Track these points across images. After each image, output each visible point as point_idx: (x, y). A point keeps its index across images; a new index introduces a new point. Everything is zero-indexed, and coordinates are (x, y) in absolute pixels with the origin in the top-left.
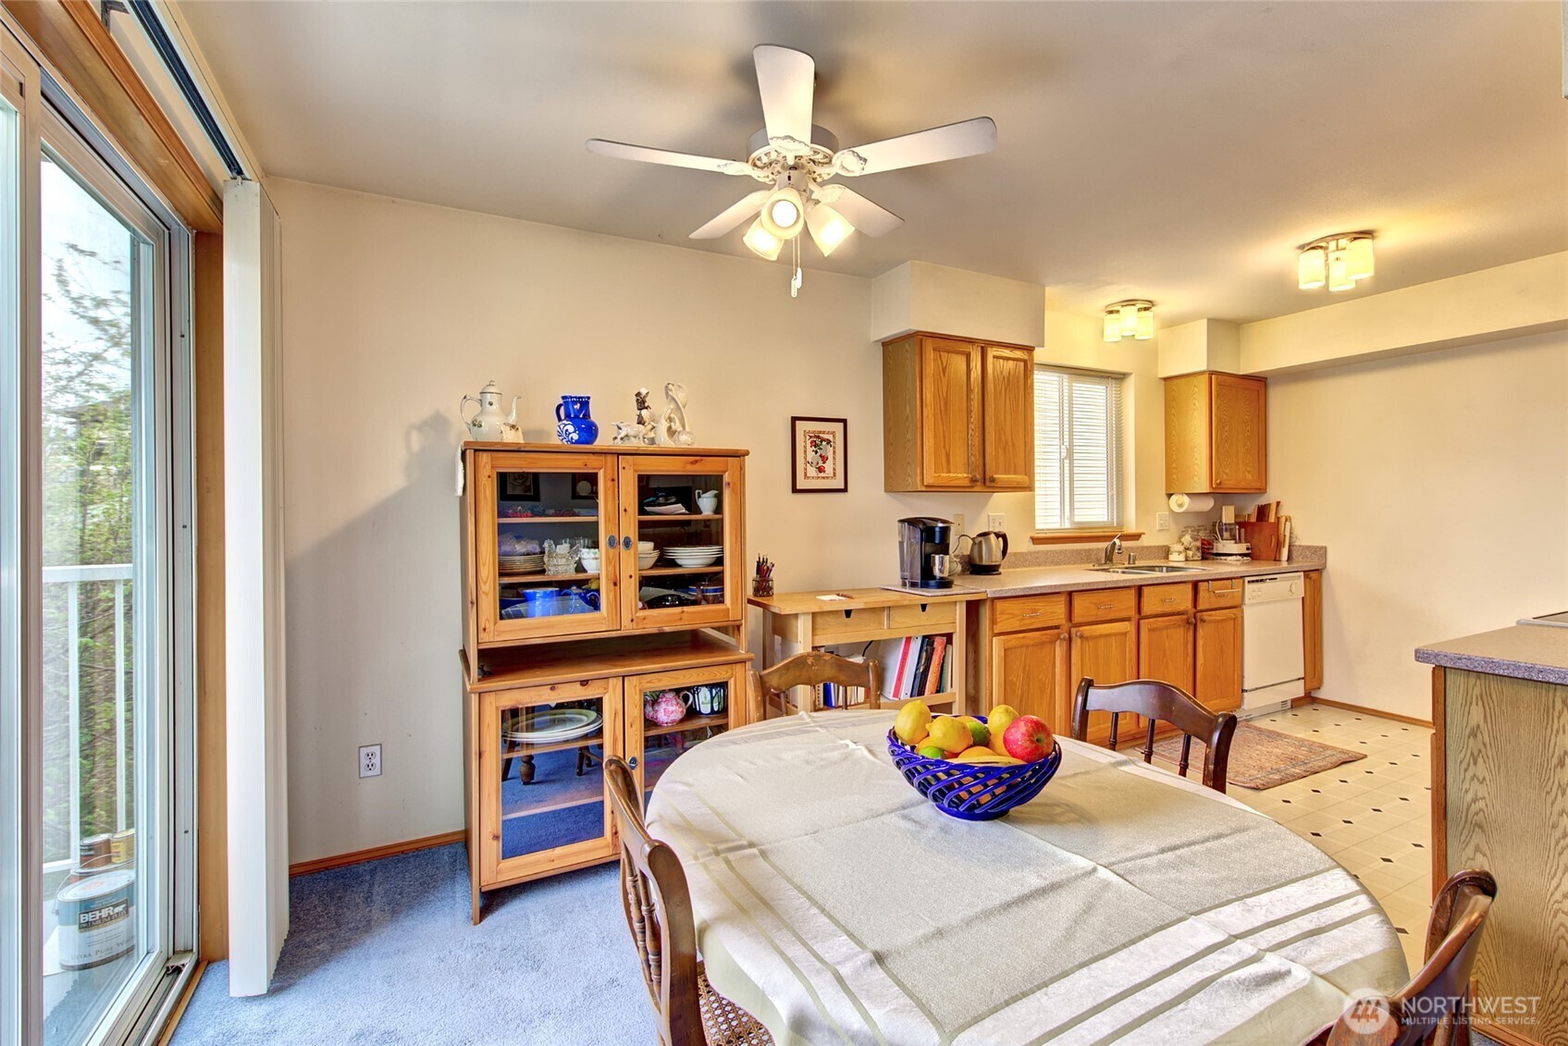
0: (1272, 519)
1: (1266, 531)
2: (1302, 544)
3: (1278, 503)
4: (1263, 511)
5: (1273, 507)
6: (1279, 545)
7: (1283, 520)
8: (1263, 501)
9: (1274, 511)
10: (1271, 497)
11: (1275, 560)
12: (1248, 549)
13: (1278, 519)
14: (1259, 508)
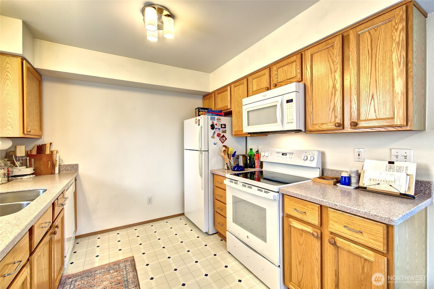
0: (48, 152)
1: (45, 159)
2: (65, 164)
3: (51, 144)
4: (41, 149)
5: (48, 146)
6: (53, 166)
7: (55, 152)
8: (40, 143)
9: (49, 148)
10: (45, 140)
11: (51, 174)
12: (34, 170)
13: (52, 152)
14: (38, 146)
